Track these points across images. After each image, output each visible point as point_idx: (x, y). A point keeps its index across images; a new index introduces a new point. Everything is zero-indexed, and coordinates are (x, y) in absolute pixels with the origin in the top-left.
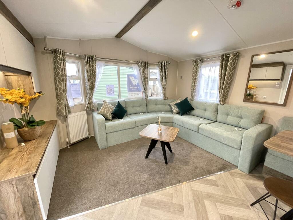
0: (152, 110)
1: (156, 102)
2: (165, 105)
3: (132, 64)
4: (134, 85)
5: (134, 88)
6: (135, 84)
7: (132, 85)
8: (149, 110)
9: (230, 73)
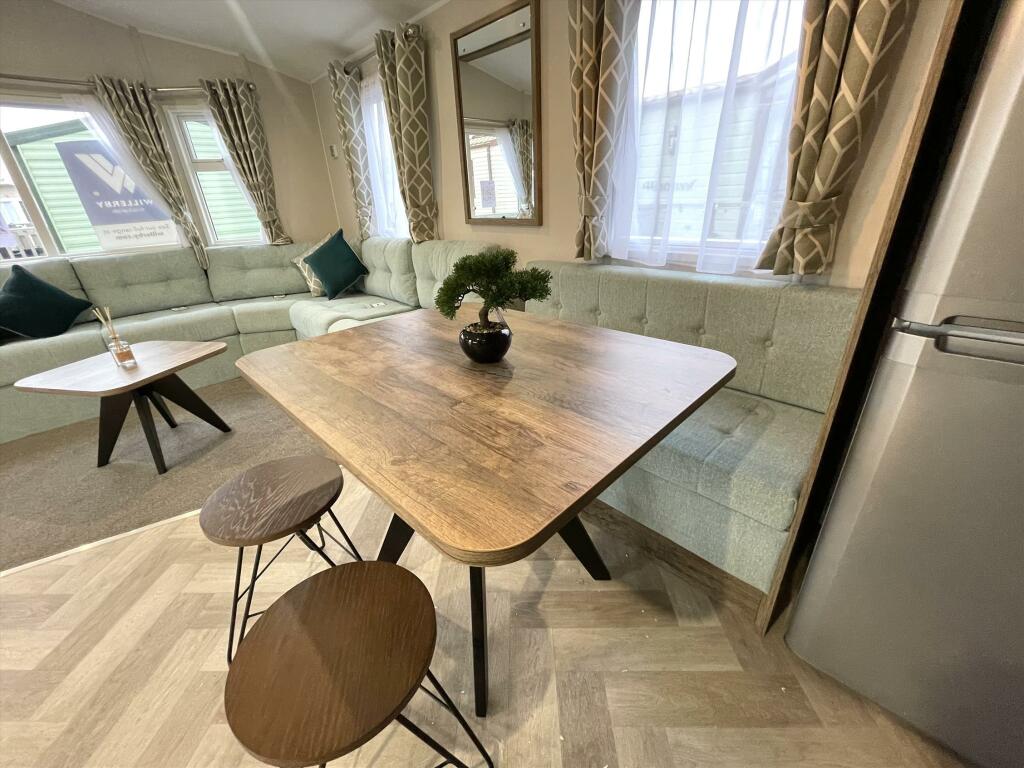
0: (230, 292)
1: (240, 259)
2: (281, 266)
3: (63, 95)
4: (118, 190)
5: (121, 207)
6: (124, 189)
7: (108, 193)
8: (217, 293)
9: (409, 116)
